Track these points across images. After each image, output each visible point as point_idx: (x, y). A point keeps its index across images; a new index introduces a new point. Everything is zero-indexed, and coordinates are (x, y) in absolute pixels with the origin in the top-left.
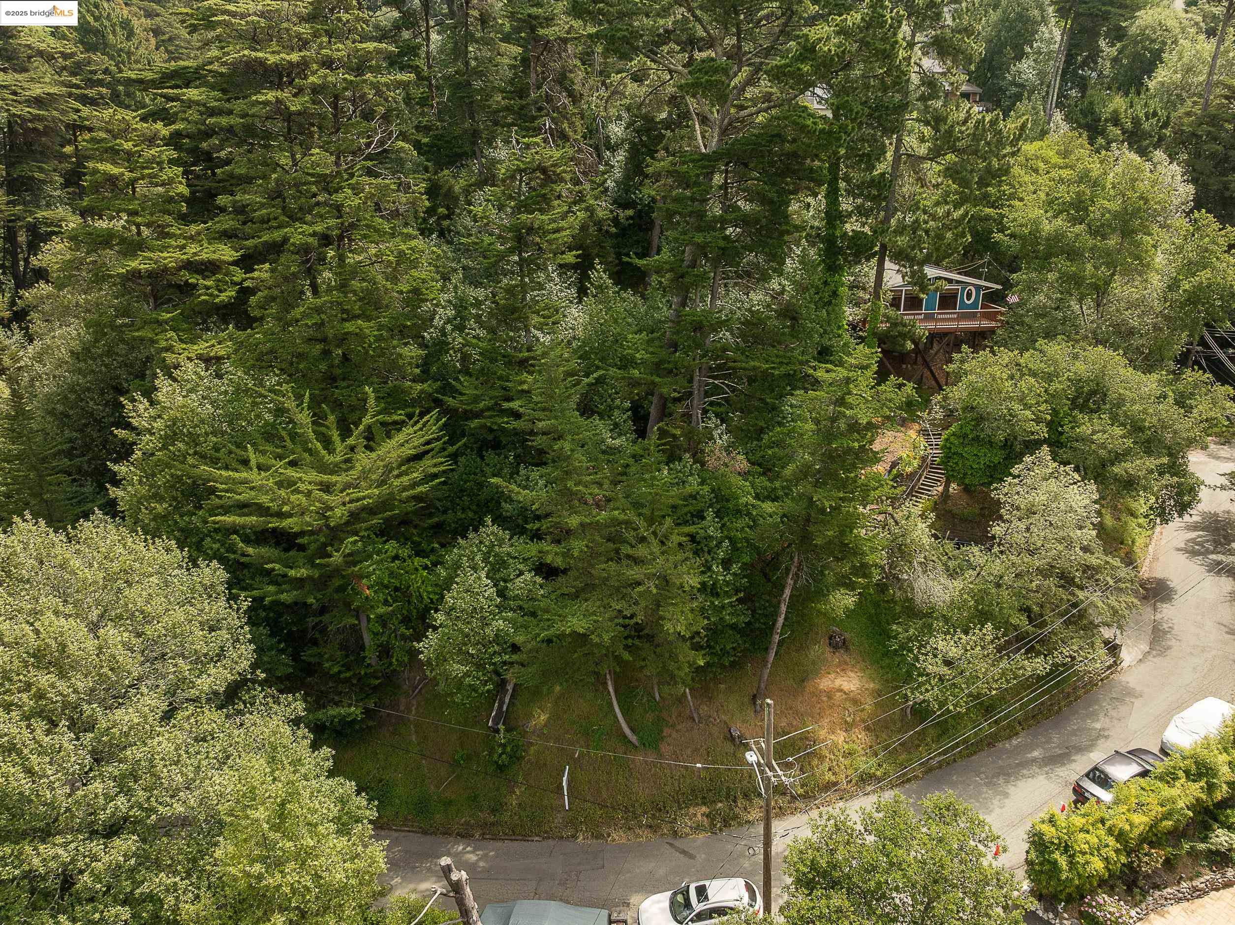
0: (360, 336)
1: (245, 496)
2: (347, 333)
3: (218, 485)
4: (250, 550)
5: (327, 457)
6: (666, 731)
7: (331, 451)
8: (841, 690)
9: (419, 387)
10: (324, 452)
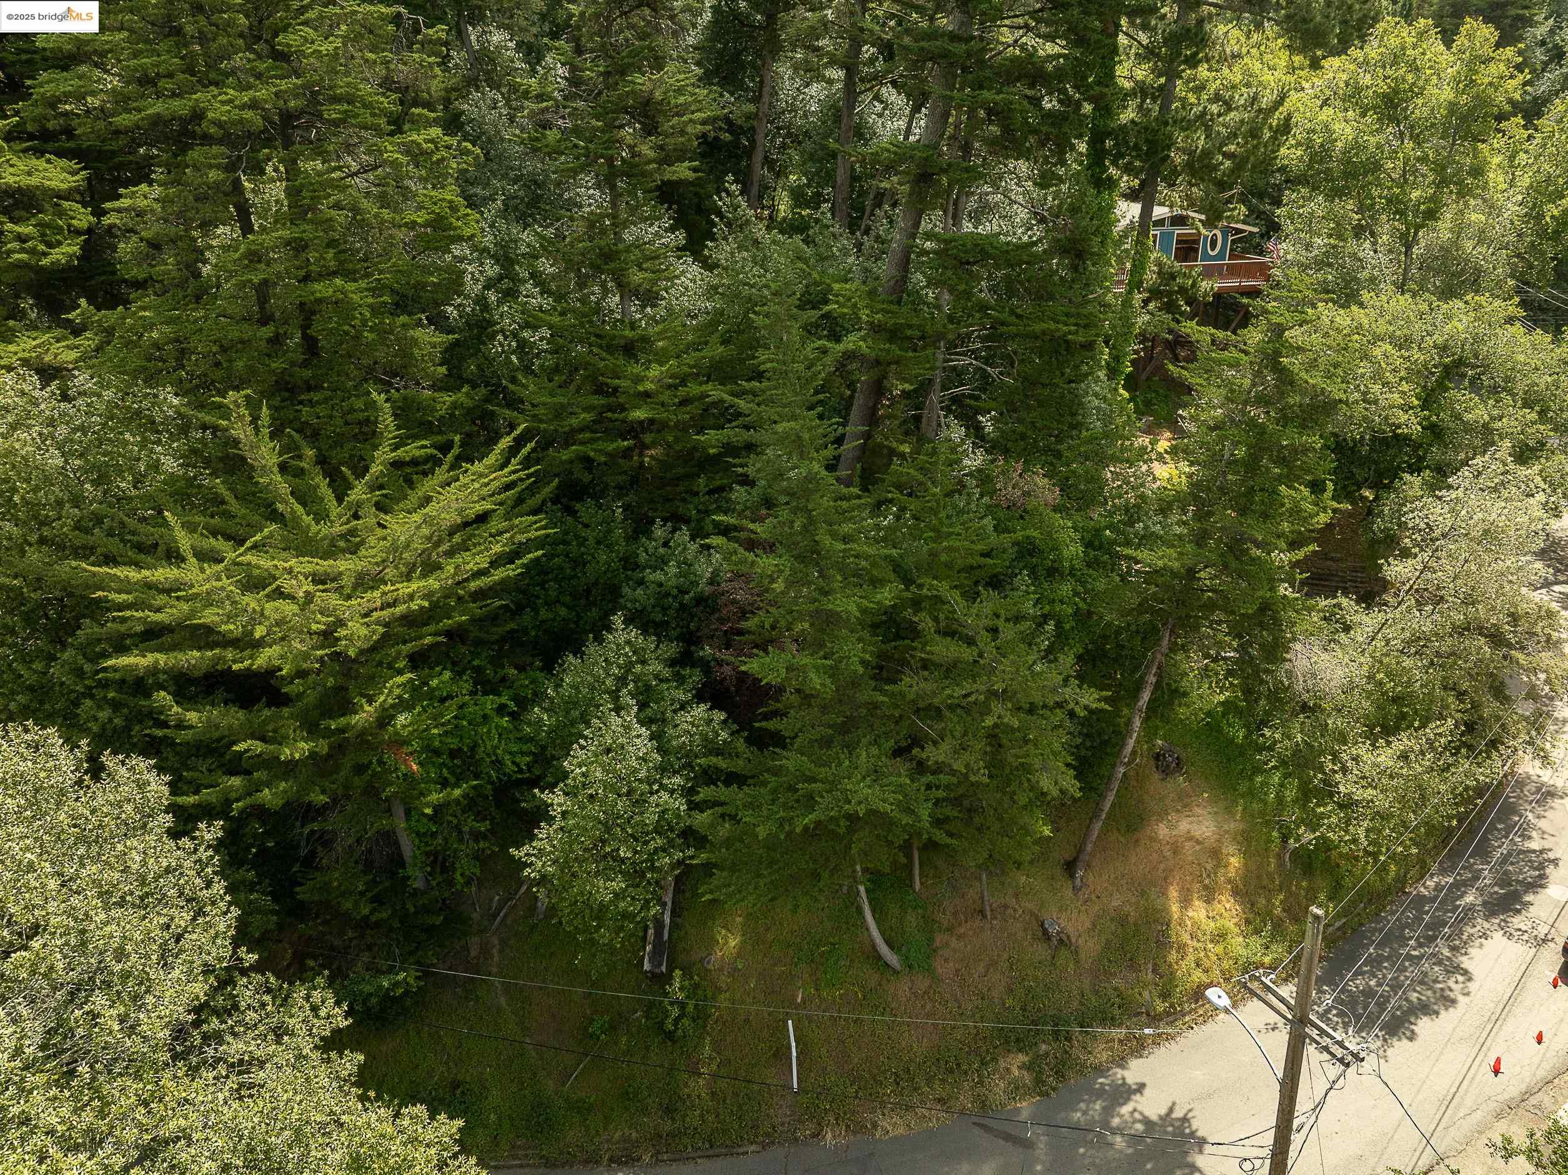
0: (341, 306)
1: (171, 613)
2: (319, 301)
3: (112, 596)
4: (192, 716)
5: (314, 528)
6: (939, 939)
7: (321, 516)
8: (1190, 839)
9: (448, 398)
10: (308, 519)
